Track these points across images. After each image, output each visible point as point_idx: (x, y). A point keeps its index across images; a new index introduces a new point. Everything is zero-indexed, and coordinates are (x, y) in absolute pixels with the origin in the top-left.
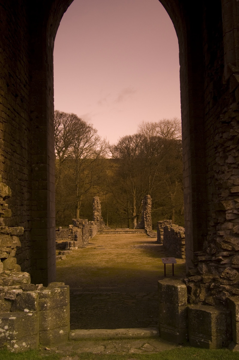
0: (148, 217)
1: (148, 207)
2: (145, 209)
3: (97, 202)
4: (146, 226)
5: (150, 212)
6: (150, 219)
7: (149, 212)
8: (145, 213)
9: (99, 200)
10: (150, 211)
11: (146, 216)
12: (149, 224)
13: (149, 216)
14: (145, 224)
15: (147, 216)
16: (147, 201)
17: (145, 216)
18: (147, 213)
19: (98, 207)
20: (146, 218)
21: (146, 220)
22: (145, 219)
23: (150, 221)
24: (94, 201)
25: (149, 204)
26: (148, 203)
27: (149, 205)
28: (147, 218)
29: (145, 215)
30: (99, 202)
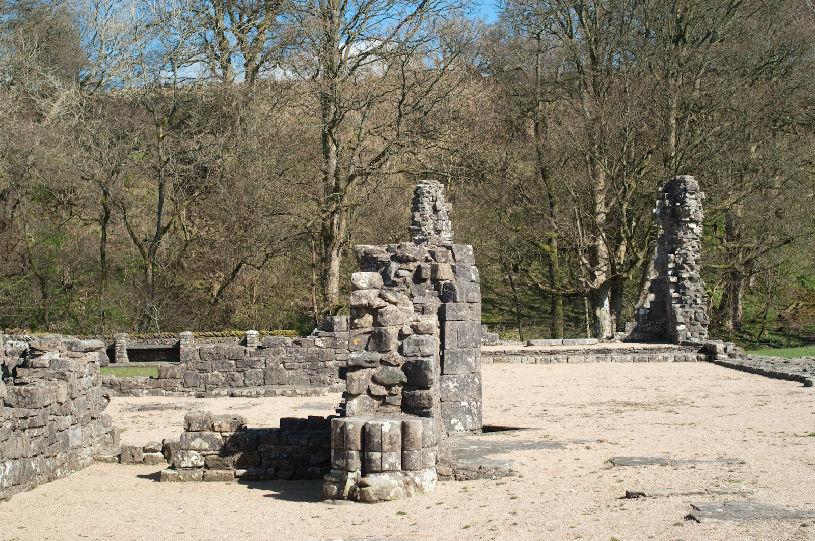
0: (687, 284)
1: (690, 235)
2: (673, 244)
3: (435, 210)
4: (680, 328)
5: (696, 261)
6: (698, 290)
7: (691, 259)
8: (674, 262)
9: (442, 197)
10: (698, 256)
11: (680, 279)
12: (696, 319)
13: (691, 279)
14: (680, 318)
15: (685, 275)
16: (683, 202)
17: (673, 280)
18: (685, 261)
19: (438, 231)
20: (679, 287)
21: (680, 300)
22: (675, 295)
23: (699, 301)
24: (418, 202)
25: (692, 221)
26: (689, 215)
27: (692, 226)
28: (685, 288)
29: (670, 273)
30: (444, 207)
